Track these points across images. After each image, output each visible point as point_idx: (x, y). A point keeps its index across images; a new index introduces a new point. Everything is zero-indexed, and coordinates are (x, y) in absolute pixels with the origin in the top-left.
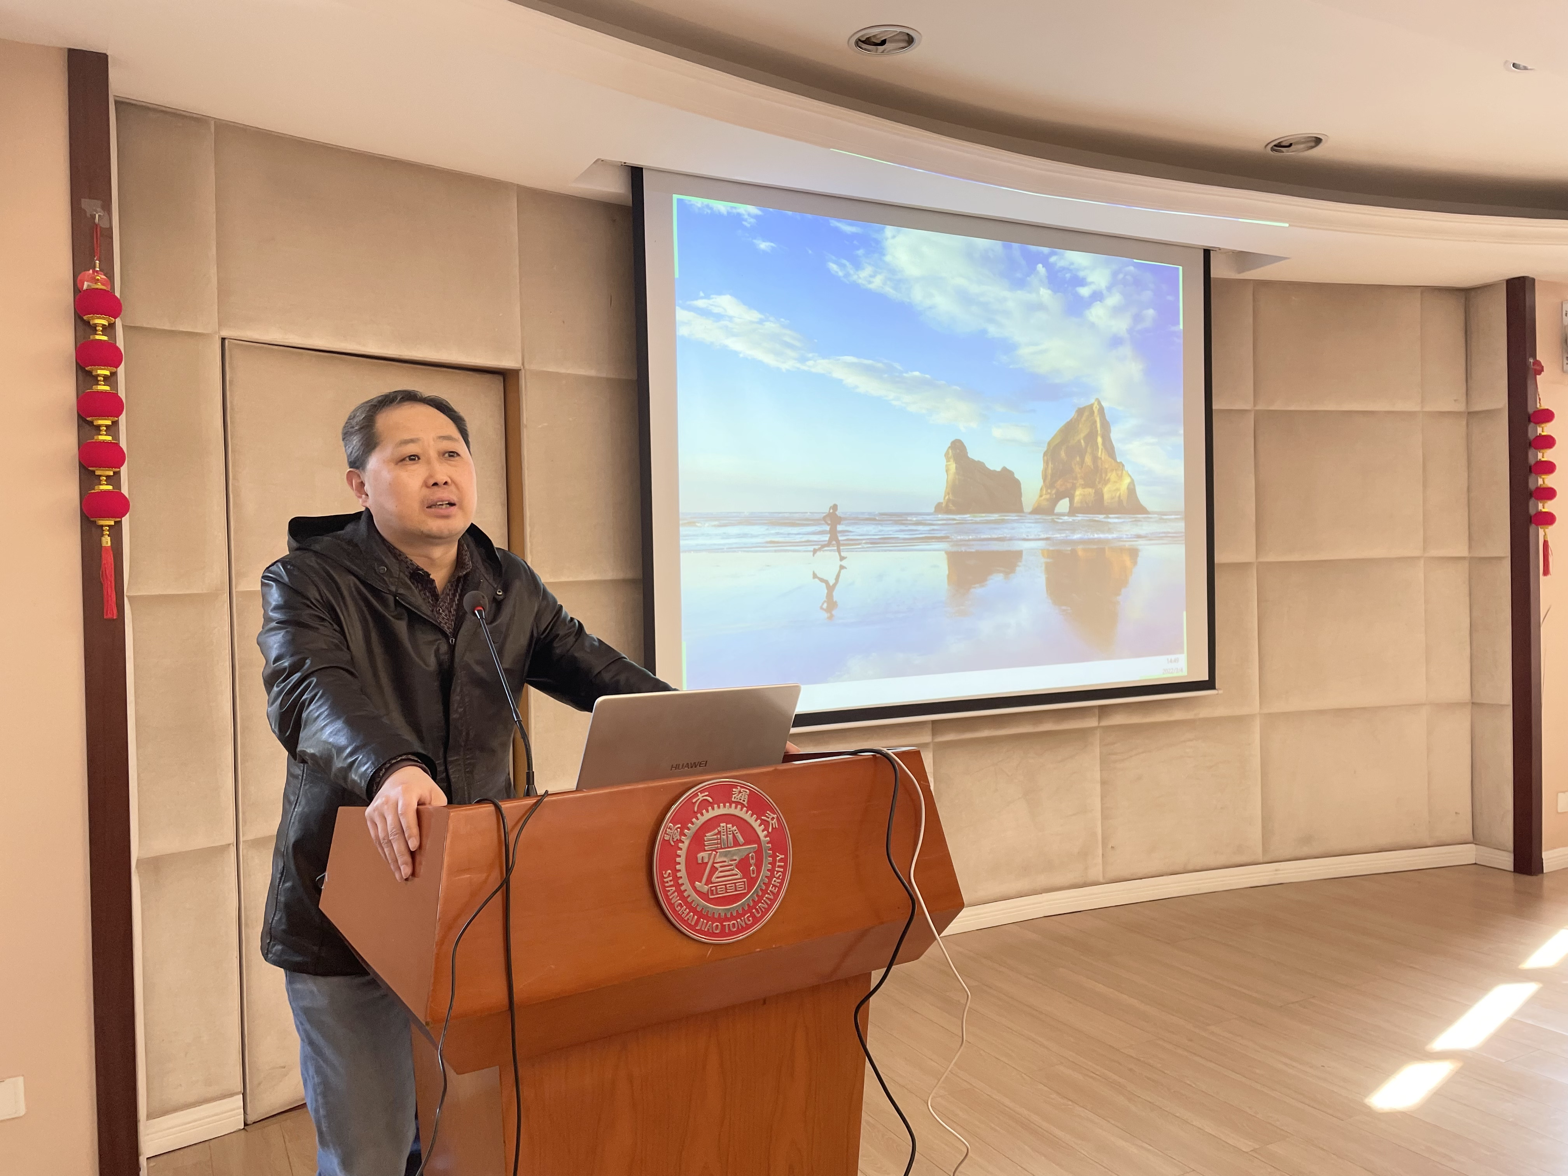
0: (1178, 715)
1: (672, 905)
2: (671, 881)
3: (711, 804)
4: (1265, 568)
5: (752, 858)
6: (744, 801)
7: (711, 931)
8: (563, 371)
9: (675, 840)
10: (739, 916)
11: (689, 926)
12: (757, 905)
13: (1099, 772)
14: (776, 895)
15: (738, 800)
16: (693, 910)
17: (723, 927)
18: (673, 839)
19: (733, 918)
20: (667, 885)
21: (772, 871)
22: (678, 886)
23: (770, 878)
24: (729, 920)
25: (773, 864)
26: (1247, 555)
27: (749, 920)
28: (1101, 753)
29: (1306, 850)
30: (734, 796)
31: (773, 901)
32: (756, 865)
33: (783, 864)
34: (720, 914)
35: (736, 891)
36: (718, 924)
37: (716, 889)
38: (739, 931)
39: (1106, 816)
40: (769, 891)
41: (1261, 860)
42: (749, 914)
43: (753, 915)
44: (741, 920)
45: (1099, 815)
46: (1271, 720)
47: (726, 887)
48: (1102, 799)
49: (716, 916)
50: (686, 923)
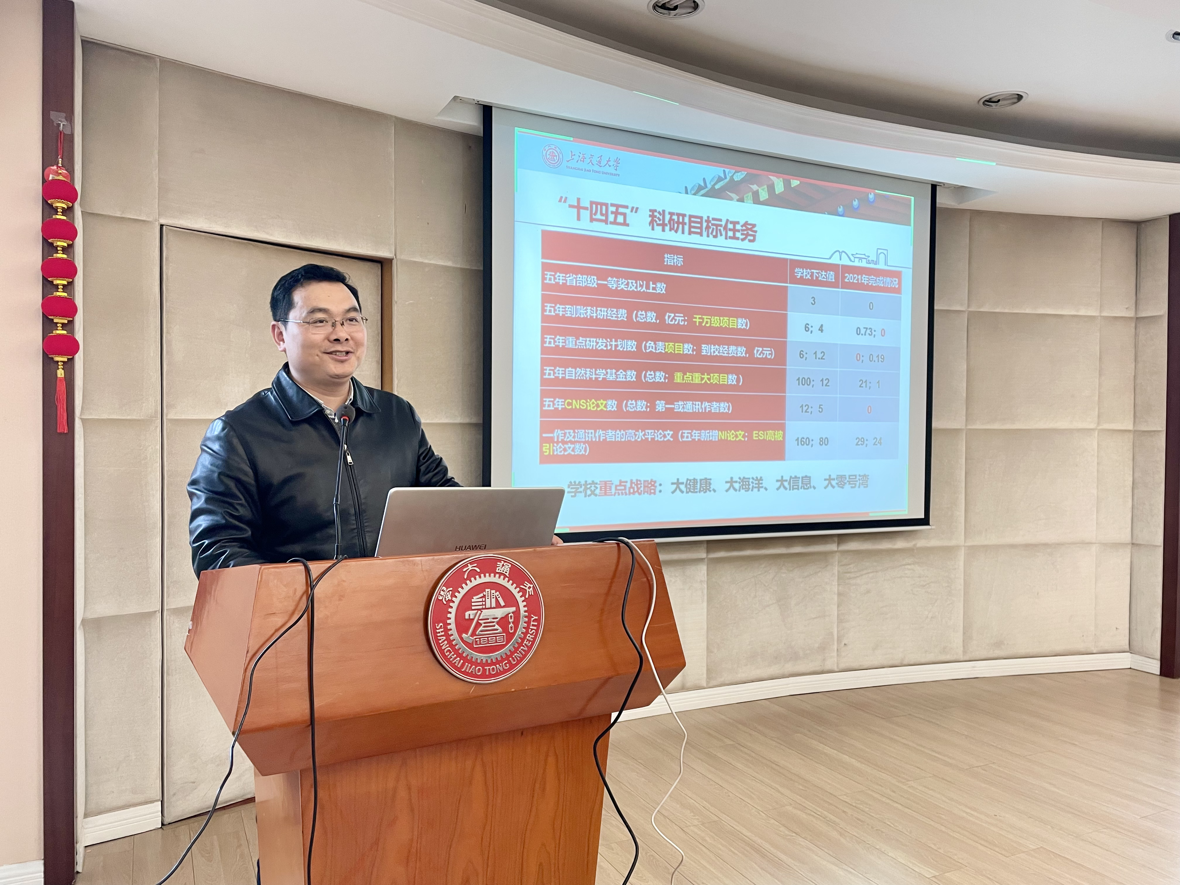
0: (900, 544)
1: (442, 652)
2: (442, 632)
3: (479, 574)
4: (971, 434)
5: (511, 617)
6: (506, 572)
7: (474, 673)
8: (426, 261)
9: (447, 600)
10: (498, 662)
11: (456, 668)
12: (514, 655)
13: (836, 586)
14: (530, 648)
15: (501, 572)
16: (460, 656)
17: (485, 670)
18: (445, 599)
19: (493, 664)
20: (438, 635)
21: (527, 628)
22: (448, 636)
23: (525, 634)
24: (490, 665)
25: (528, 623)
26: (958, 423)
27: (507, 666)
28: (838, 572)
29: (998, 653)
30: (498, 568)
31: (527, 652)
32: (513, 623)
33: (536, 624)
34: (482, 660)
35: (496, 642)
36: (481, 668)
37: (480, 641)
38: (497, 674)
39: (840, 620)
40: (524, 644)
41: (962, 659)
42: (506, 662)
43: (509, 662)
44: (500, 666)
45: (835, 619)
46: (973, 551)
47: (488, 639)
48: (838, 607)
49: (479, 661)
50: (454, 666)
